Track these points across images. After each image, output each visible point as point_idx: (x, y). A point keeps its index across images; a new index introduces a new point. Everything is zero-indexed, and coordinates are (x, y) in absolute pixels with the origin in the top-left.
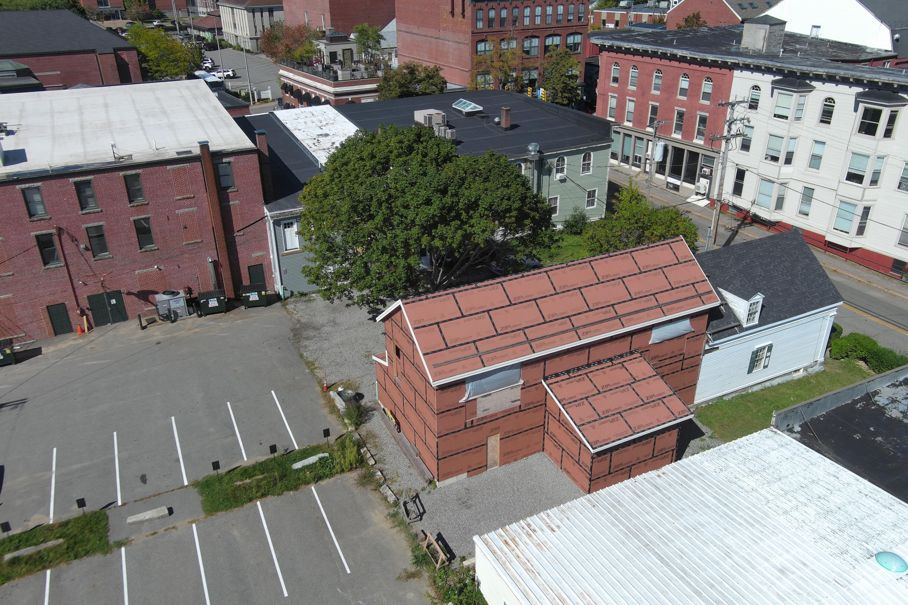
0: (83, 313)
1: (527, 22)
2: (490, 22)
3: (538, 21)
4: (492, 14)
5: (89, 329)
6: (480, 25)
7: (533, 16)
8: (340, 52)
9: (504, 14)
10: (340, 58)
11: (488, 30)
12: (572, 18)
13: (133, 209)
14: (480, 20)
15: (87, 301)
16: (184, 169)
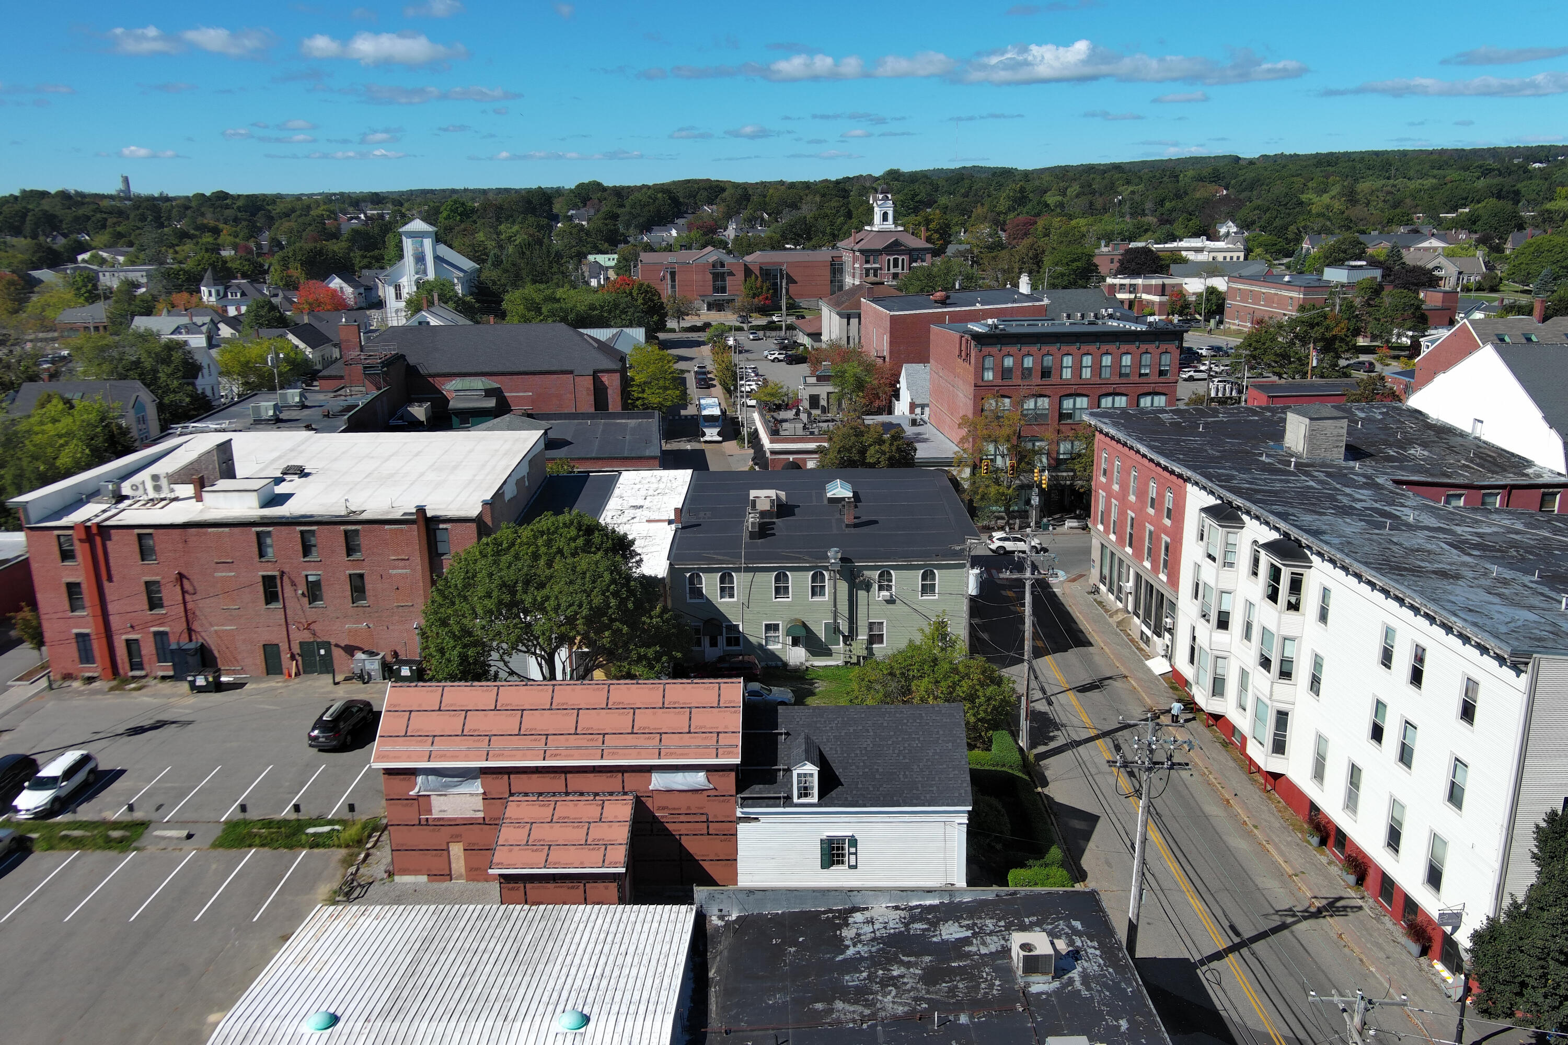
0: (293, 657)
1: (1067, 374)
2: (1005, 373)
3: (1087, 374)
4: (1009, 362)
5: (296, 675)
6: (989, 376)
7: (1078, 368)
8: (824, 396)
9: (1028, 362)
10: (823, 403)
11: (999, 382)
12: (1147, 371)
13: (350, 563)
14: (988, 369)
15: (298, 646)
16: (402, 530)
